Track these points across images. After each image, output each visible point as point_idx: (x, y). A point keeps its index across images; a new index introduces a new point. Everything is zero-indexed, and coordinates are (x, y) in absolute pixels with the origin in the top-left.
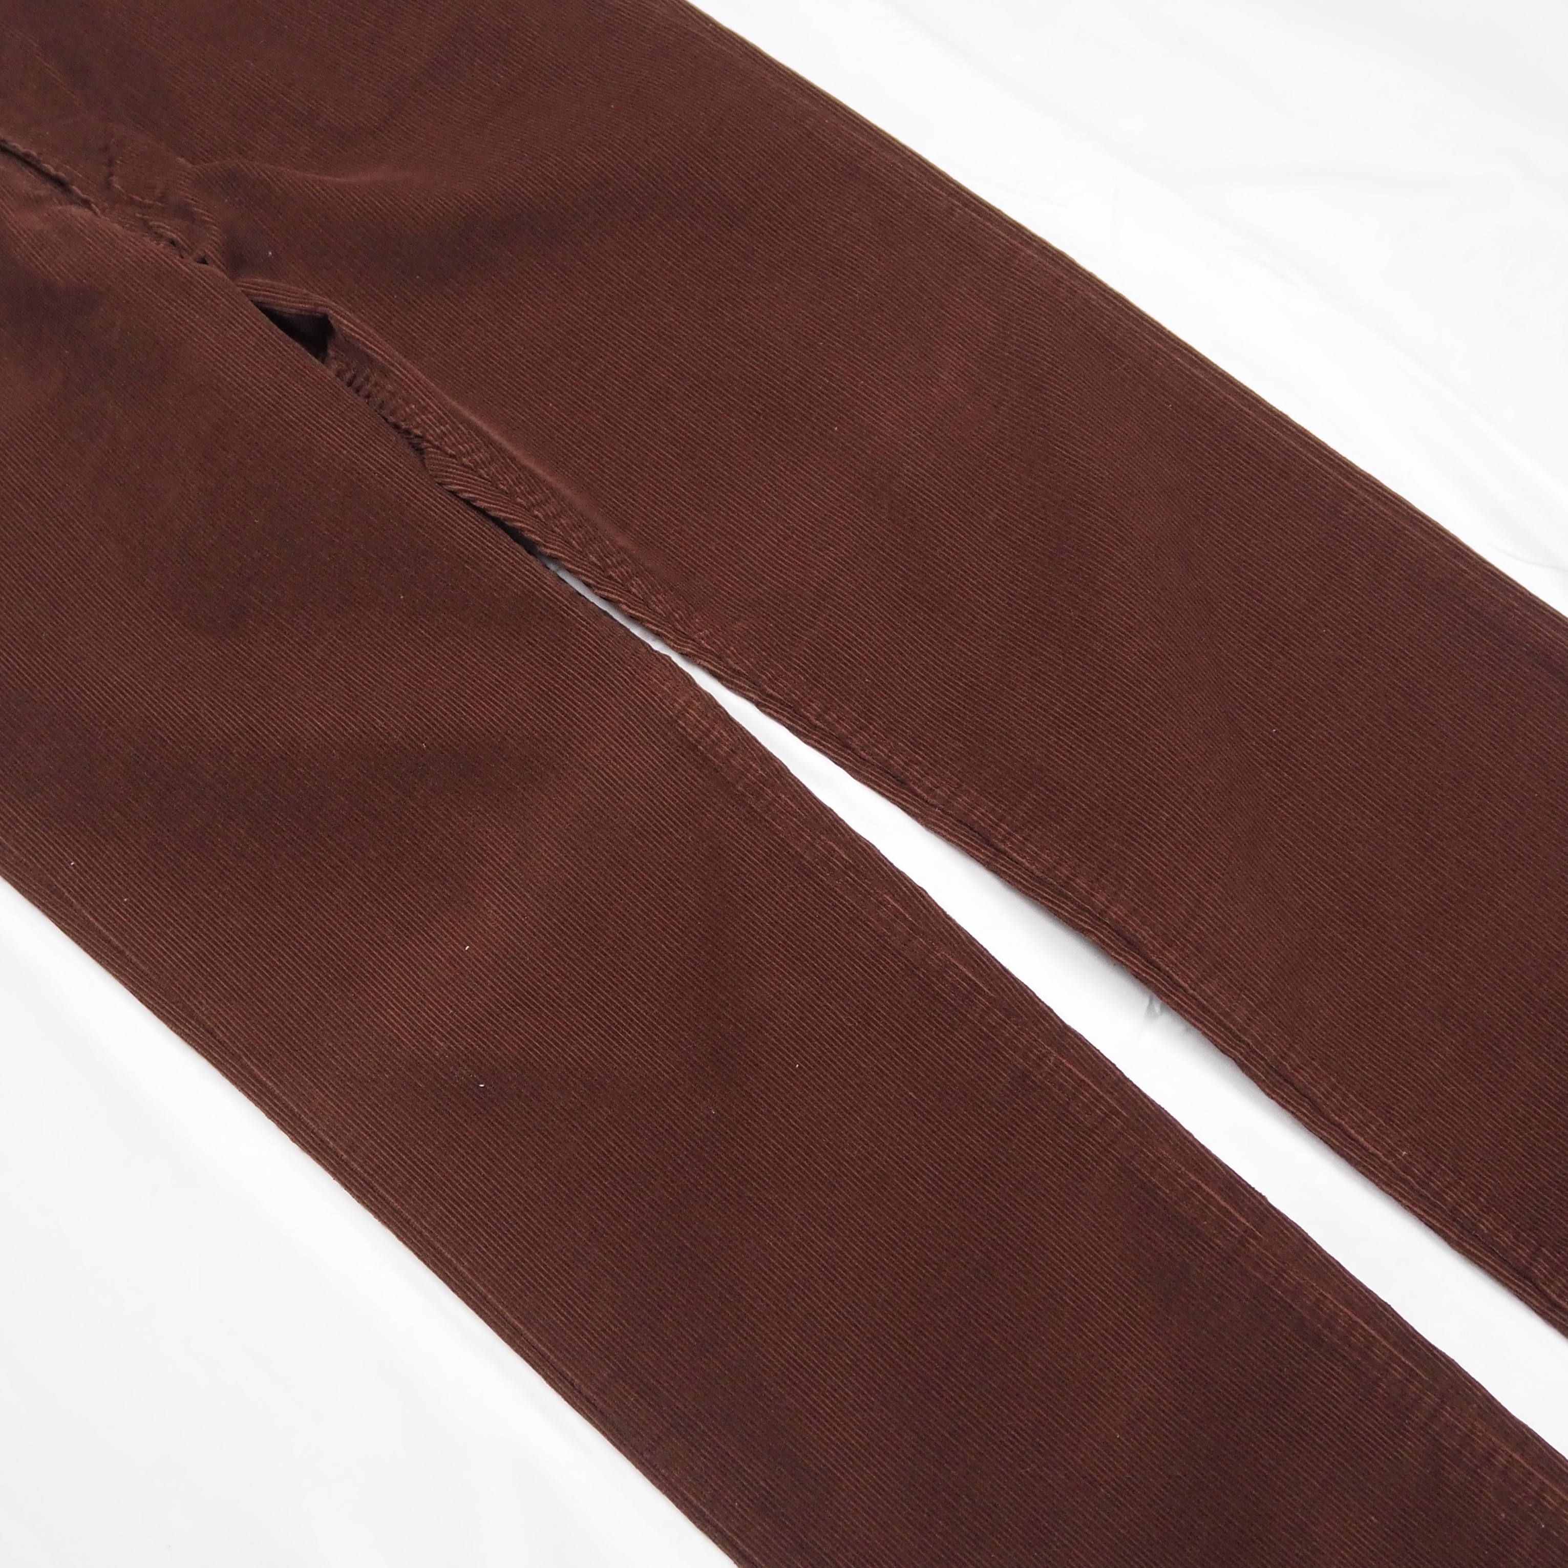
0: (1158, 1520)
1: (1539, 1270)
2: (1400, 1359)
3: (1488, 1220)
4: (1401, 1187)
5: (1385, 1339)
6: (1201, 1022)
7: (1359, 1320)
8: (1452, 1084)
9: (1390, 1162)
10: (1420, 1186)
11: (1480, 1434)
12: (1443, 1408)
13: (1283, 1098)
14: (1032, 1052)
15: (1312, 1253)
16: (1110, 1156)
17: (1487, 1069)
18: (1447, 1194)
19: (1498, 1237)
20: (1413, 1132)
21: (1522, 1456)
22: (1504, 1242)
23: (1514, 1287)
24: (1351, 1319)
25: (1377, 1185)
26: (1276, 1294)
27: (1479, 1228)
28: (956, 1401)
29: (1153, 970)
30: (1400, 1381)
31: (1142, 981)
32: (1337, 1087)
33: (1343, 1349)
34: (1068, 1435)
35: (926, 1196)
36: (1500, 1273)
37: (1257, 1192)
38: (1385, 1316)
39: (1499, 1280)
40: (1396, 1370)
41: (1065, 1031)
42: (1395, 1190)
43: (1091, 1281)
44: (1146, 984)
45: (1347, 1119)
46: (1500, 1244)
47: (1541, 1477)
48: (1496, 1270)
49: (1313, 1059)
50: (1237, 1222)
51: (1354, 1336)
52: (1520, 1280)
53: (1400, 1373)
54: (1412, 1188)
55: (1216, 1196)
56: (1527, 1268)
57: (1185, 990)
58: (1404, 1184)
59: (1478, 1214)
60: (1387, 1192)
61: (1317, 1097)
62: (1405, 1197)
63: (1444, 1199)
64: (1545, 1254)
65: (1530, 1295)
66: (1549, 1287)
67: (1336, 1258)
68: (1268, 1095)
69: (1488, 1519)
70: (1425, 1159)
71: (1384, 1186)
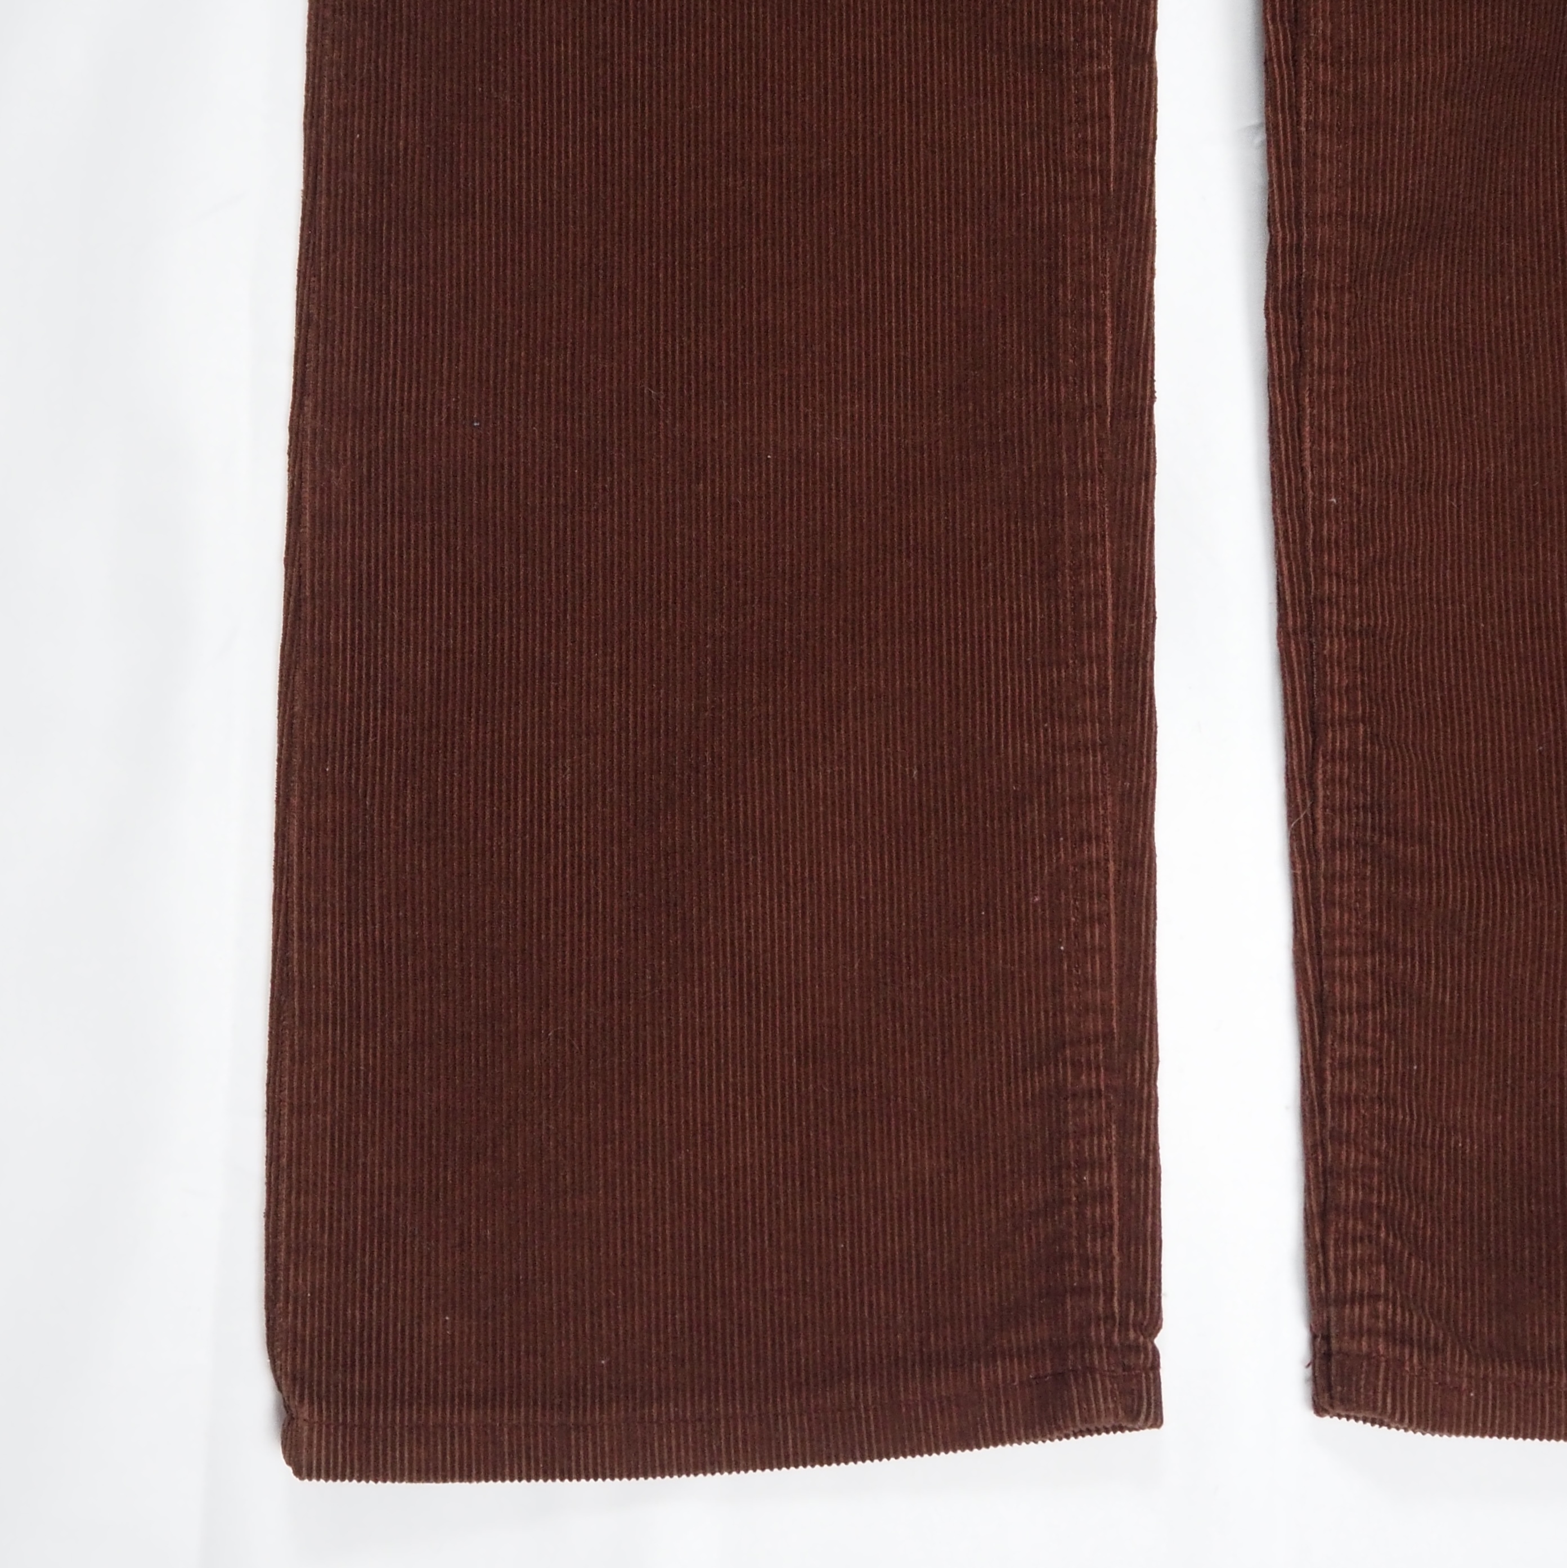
0: (722, 566)
1: (1334, 738)
2: (1107, 668)
3: (1340, 644)
4: (1293, 525)
5: (1116, 638)
6: (1279, 169)
7: (1110, 596)
8: (1458, 500)
9: (1310, 493)
10: (1314, 547)
11: (1102, 812)
12: (1094, 751)
13: (1277, 326)
14: (1090, 39)
15: (1139, 495)
16: (1053, 207)
17: (1508, 526)
18: (1331, 580)
19: (1332, 667)
20: (1366, 494)
21: (1118, 873)
22: (1332, 679)
23: (1292, 727)
24: (1104, 586)
25: (1274, 501)
26: (1062, 490)
27: (1324, 641)
28: (658, 265)
29: (1289, 70)
30: (1083, 686)
31: (1267, 71)
32: (1342, 374)
33: (1065, 604)
34: (725, 404)
35: (841, 64)
36: (1294, 700)
37: (1152, 386)
38: (1139, 621)
39: (1286, 708)
40: (1091, 672)
41: (1145, 57)
42: (1285, 523)
43: (904, 299)
44: (1267, 77)
45: (1315, 412)
46: (1325, 675)
47: (1112, 906)
48: (1294, 695)
49: (1349, 324)
50: (1101, 390)
51: (1089, 603)
52: (1305, 728)
53: (1091, 681)
54: (1303, 540)
55: (1109, 347)
56: (1325, 724)
57: (1299, 123)
58: (1301, 529)
59: (1338, 631)
60: (1275, 519)
61: (1312, 360)
62: (1286, 539)
63: (1323, 579)
64: (1357, 731)
65: (1299, 749)
66: (1326, 763)
67: (1156, 523)
68: (1267, 309)
69: (1019, 888)
70: (1348, 528)
71: (1278, 511)
